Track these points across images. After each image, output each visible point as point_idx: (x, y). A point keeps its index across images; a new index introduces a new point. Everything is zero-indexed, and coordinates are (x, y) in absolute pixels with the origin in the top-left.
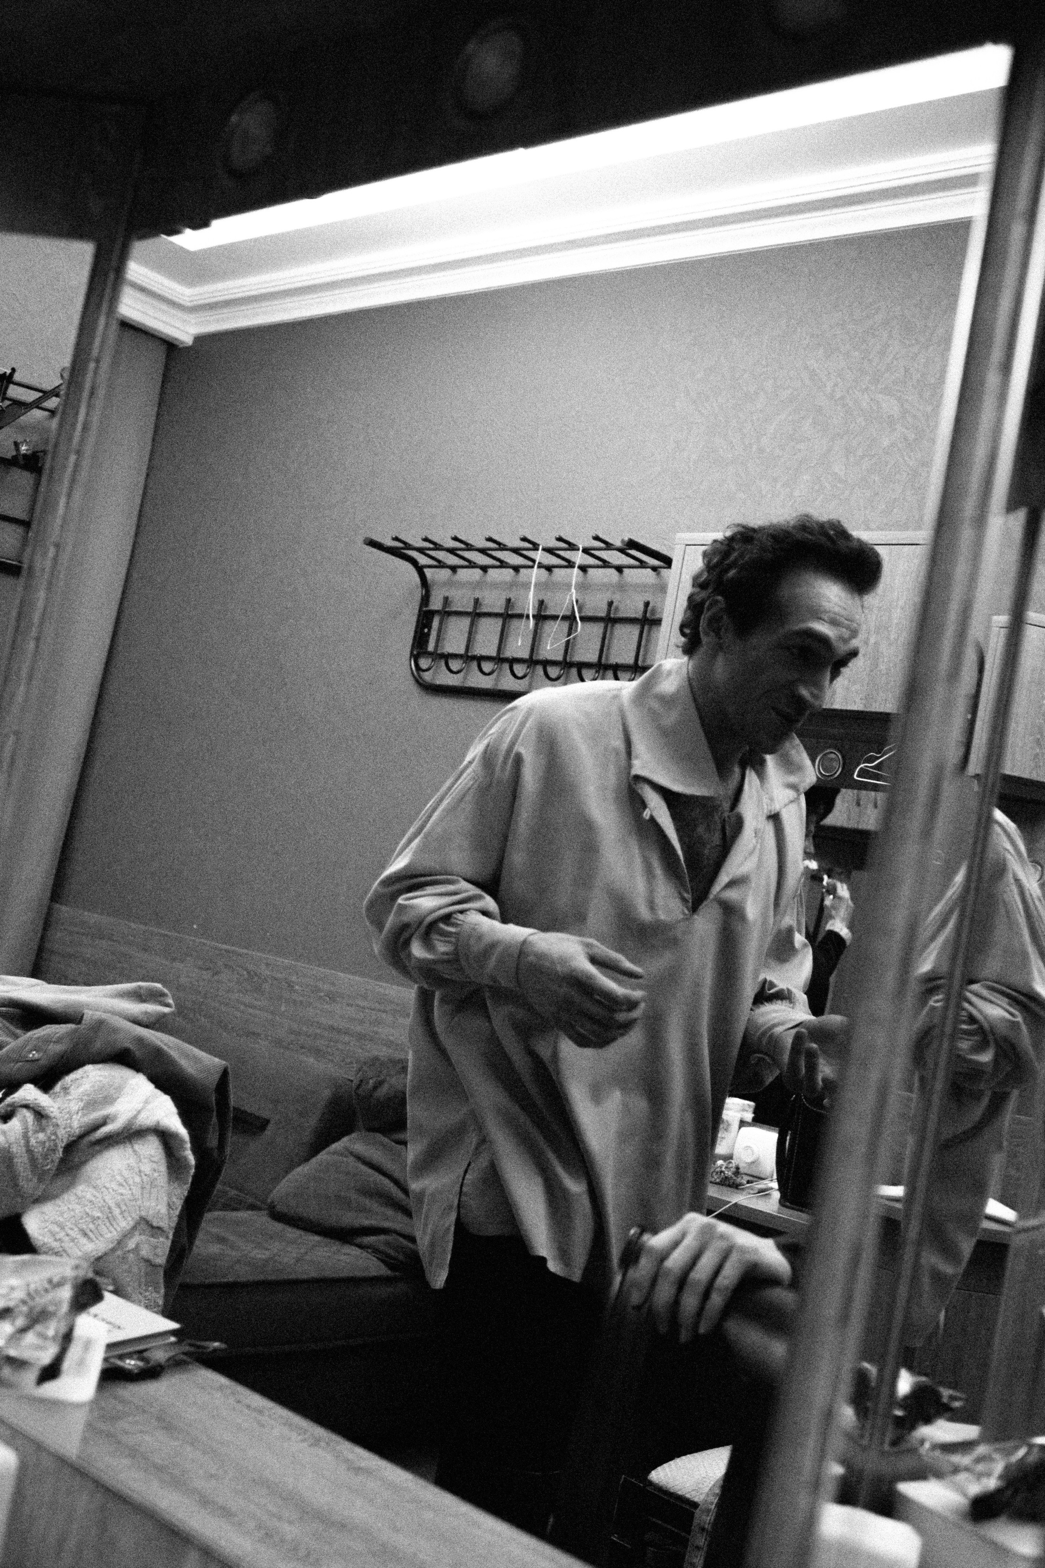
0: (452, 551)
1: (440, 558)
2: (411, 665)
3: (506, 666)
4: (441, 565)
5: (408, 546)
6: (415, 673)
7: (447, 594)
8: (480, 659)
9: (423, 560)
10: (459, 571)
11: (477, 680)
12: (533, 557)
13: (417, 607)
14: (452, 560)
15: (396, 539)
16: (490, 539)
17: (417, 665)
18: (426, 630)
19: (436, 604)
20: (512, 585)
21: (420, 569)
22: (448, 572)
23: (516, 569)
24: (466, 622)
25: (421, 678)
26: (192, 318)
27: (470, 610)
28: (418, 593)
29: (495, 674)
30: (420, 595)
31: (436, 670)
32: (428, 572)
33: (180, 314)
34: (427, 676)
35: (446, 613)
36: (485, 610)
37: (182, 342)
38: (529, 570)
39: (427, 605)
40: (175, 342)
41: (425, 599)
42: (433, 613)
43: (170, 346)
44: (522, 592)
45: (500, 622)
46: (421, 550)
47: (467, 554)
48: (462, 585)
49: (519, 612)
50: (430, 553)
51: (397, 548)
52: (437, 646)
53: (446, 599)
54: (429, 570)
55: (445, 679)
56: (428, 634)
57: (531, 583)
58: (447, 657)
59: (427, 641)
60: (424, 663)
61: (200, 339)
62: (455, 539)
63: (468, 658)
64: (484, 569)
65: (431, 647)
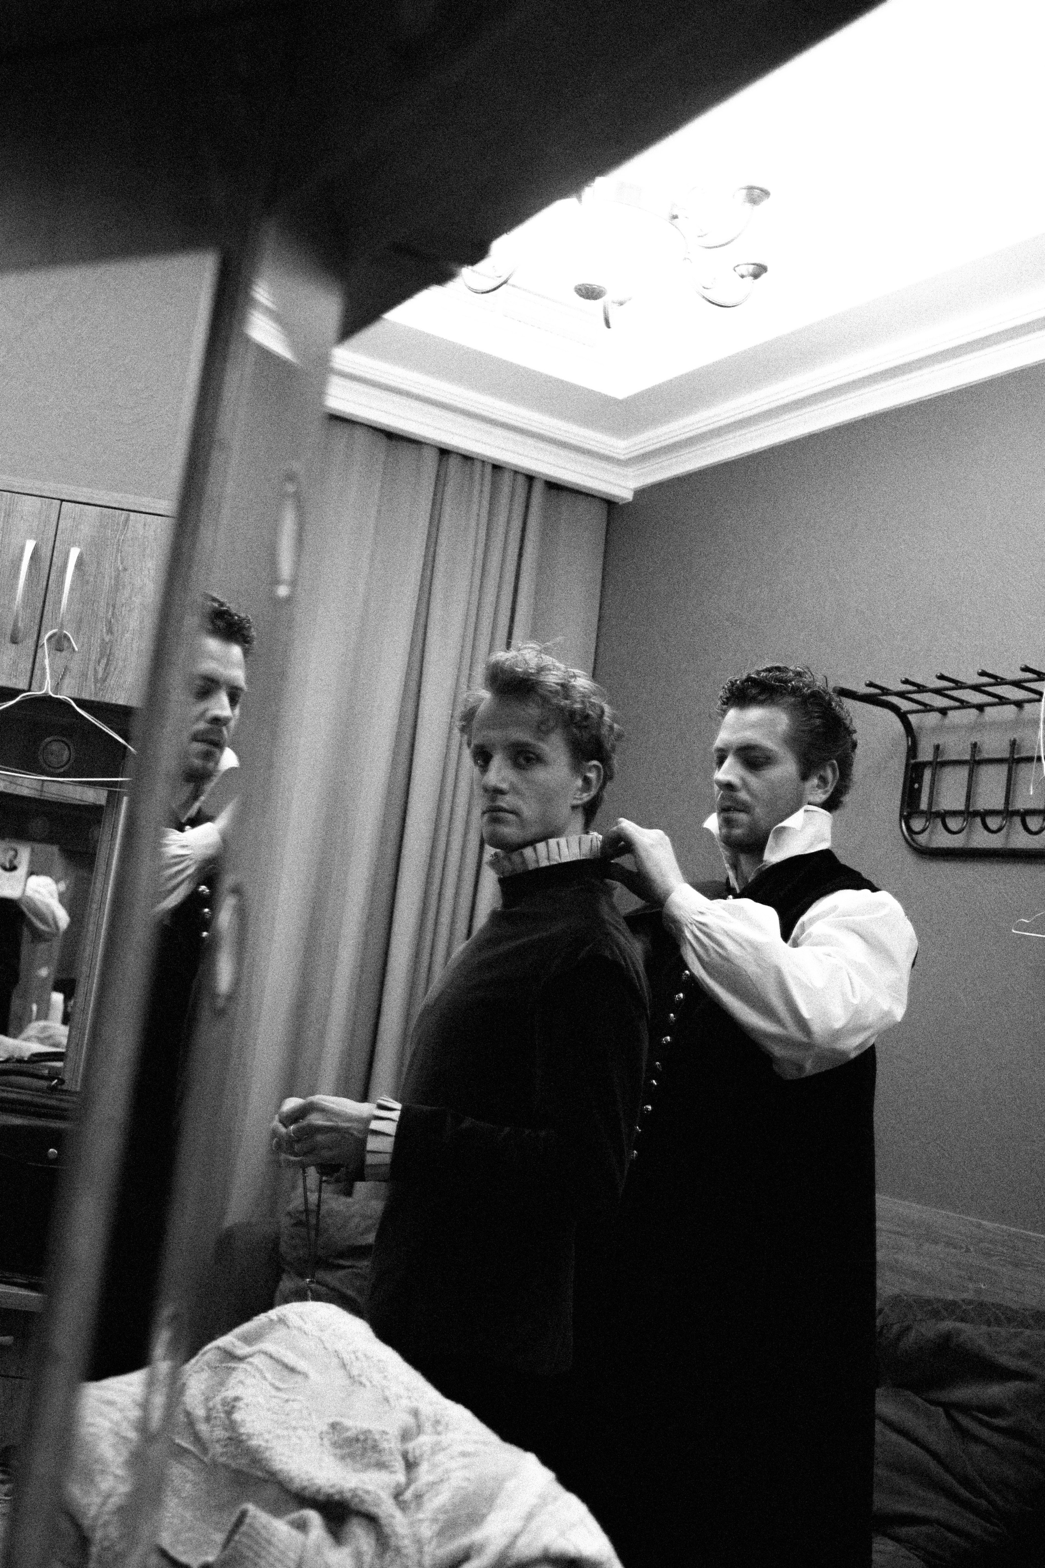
0: (938, 692)
1: (927, 702)
2: (901, 827)
3: (1017, 820)
4: (927, 708)
5: (885, 691)
6: (909, 839)
7: (936, 743)
8: (984, 815)
9: (904, 705)
10: (951, 713)
11: (981, 839)
12: (1039, 689)
13: (904, 761)
14: (940, 702)
15: (871, 685)
16: (983, 674)
17: (909, 828)
18: (916, 786)
19: (925, 754)
20: (1017, 723)
21: (903, 717)
22: (936, 715)
23: (1019, 704)
24: (963, 773)
25: (913, 840)
26: (630, 471)
27: (967, 757)
28: (903, 744)
29: (1005, 830)
30: (906, 747)
31: (932, 832)
32: (913, 718)
33: (616, 469)
34: (922, 839)
35: (939, 764)
36: (985, 756)
37: (623, 499)
38: (1036, 704)
39: (915, 756)
40: (617, 500)
41: (912, 751)
42: (924, 765)
43: (610, 504)
44: (1028, 732)
45: (1004, 768)
46: (901, 695)
47: (955, 693)
48: (955, 728)
49: (1029, 754)
50: (915, 696)
51: (876, 695)
52: (930, 804)
53: (937, 748)
54: (914, 715)
55: (943, 840)
56: (919, 790)
57: (1039, 719)
58: (943, 816)
59: (919, 798)
60: (917, 824)
61: (641, 493)
62: (942, 677)
63: (969, 814)
64: (980, 708)
65: (924, 806)
